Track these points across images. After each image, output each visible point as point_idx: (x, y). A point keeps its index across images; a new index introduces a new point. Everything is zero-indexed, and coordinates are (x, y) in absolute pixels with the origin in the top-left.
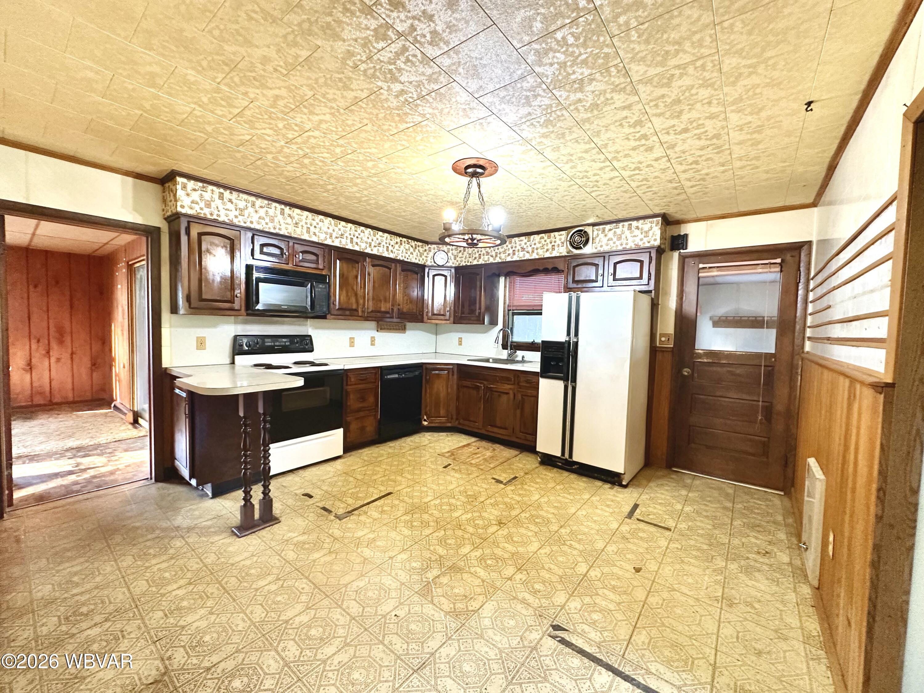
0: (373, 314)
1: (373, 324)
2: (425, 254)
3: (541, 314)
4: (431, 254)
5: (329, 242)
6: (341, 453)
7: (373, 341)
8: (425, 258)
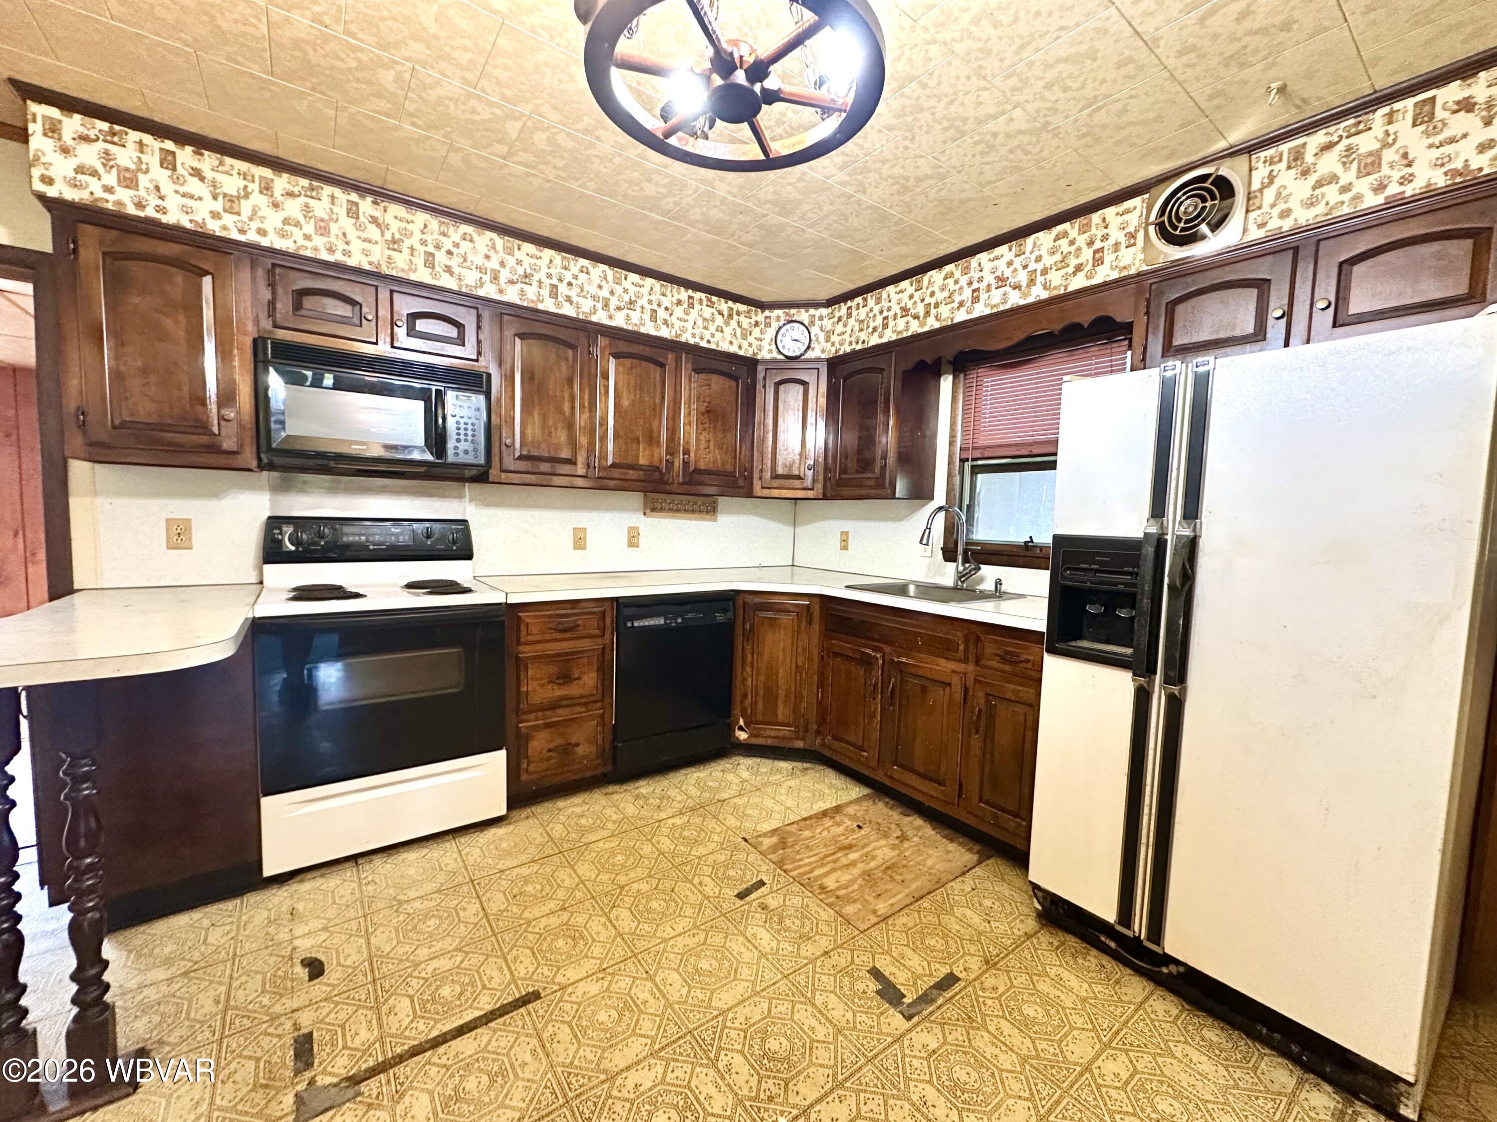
0: (616, 473)
1: (636, 498)
2: (756, 332)
3: (1052, 466)
4: (771, 332)
5: (489, 291)
6: (501, 810)
7: (633, 540)
8: (755, 343)
